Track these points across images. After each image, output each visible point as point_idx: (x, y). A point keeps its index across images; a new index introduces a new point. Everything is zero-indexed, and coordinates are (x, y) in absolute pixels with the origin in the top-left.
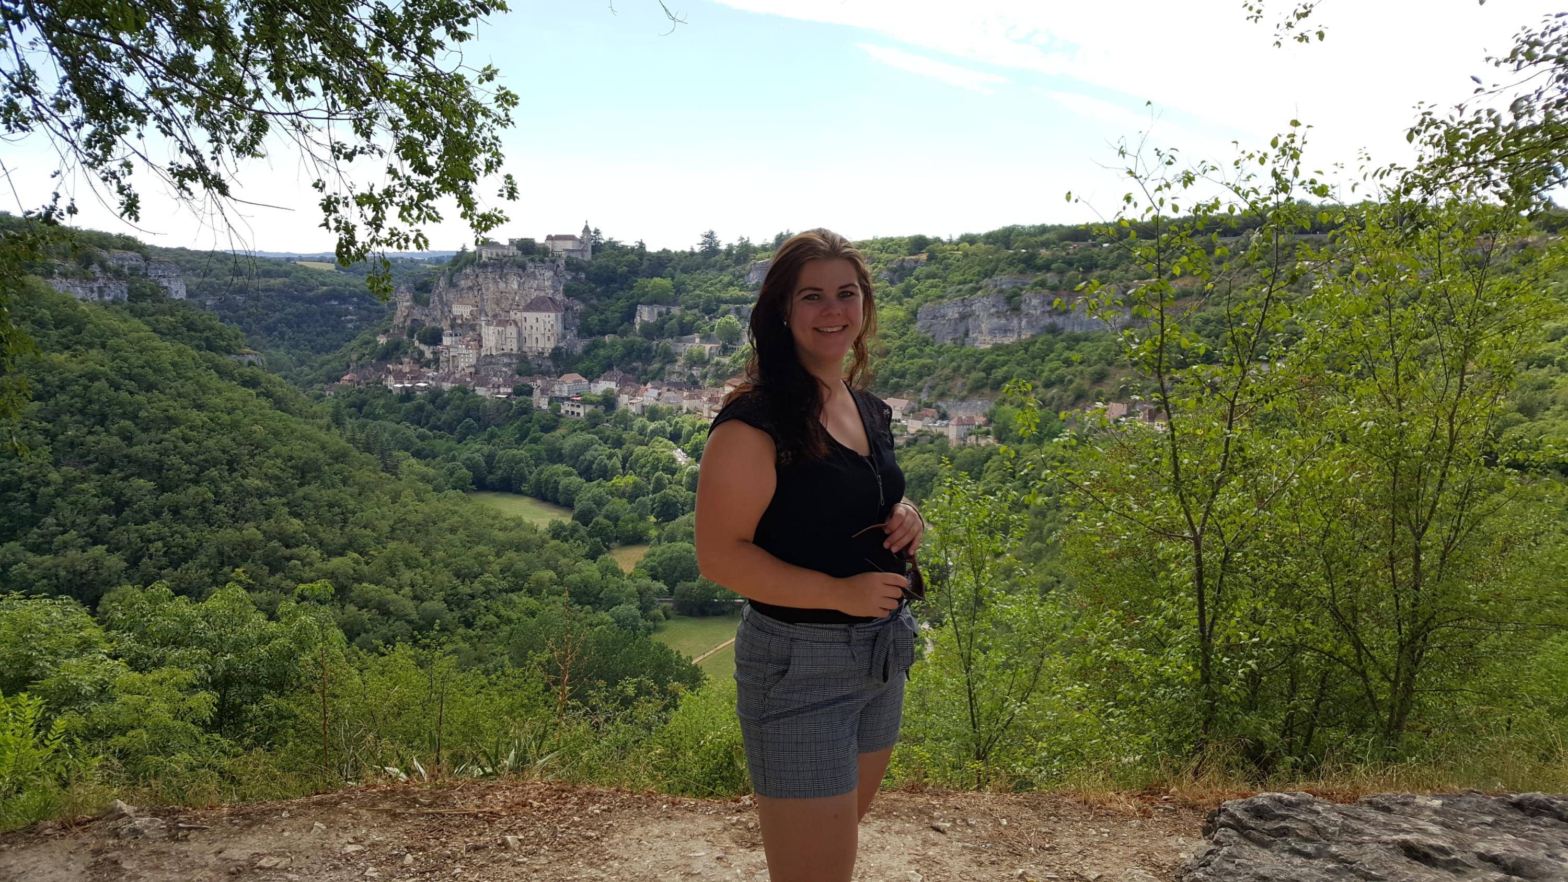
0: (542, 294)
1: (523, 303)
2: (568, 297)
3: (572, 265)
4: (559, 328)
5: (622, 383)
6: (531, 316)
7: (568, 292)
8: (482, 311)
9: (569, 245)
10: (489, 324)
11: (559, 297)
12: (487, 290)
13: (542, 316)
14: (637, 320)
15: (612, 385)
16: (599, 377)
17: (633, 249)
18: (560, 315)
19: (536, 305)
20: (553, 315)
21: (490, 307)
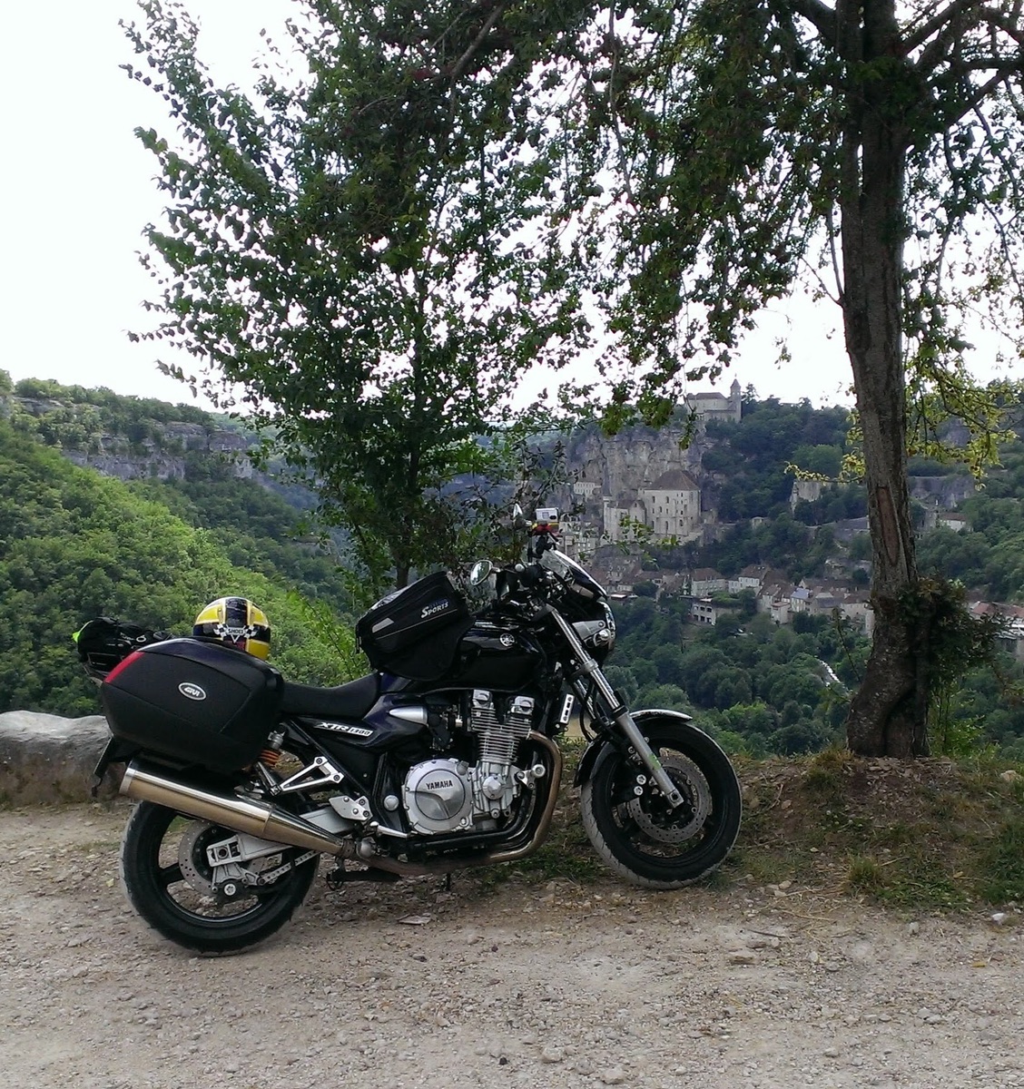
0: (677, 467)
1: (653, 479)
2: (708, 470)
3: (714, 430)
4: (694, 509)
5: (767, 582)
6: (661, 495)
7: (709, 463)
8: (606, 492)
9: (712, 405)
10: (611, 505)
11: (696, 471)
12: (612, 463)
13: (673, 494)
14: (794, 498)
15: (753, 583)
16: (739, 572)
17: (795, 408)
18: (695, 493)
19: (667, 482)
20: (686, 493)
21: (616, 486)
